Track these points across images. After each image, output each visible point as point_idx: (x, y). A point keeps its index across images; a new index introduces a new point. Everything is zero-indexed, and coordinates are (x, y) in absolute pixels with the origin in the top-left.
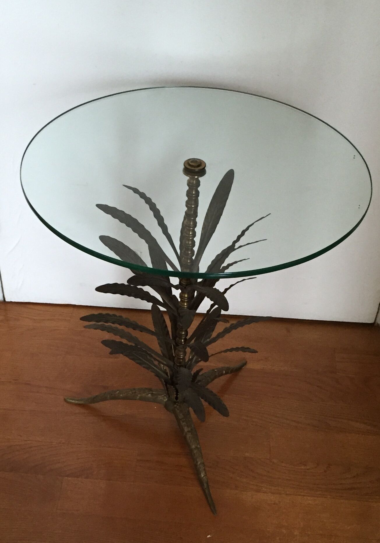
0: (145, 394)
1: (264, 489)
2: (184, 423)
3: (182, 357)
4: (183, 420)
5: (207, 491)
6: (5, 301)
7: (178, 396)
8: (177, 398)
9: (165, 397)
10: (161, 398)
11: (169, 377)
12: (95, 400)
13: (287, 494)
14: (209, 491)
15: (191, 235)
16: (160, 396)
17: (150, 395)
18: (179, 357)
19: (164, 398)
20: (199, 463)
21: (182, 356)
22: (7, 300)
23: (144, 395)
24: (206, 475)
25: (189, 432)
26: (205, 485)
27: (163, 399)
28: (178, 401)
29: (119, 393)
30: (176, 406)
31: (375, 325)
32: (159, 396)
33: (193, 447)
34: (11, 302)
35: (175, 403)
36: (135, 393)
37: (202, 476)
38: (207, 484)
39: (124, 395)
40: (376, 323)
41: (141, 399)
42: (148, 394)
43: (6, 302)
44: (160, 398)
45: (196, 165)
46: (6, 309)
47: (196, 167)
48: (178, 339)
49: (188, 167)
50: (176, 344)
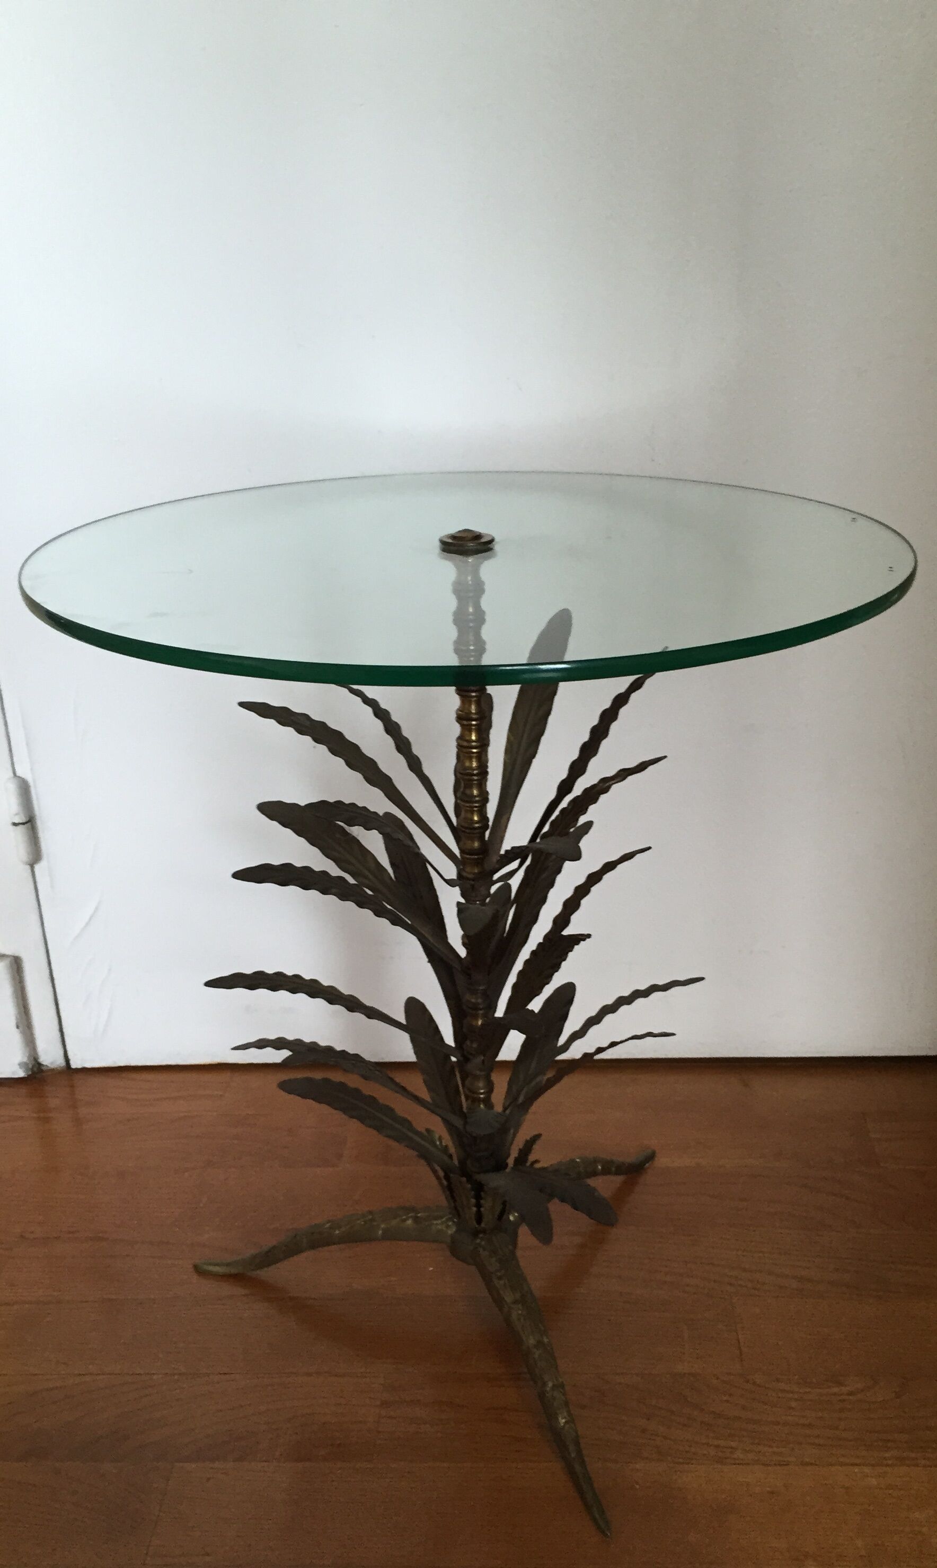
0: (398, 1219)
1: (739, 1454)
2: (502, 1282)
3: (482, 1094)
4: (499, 1274)
5: (578, 1468)
6: (70, 1067)
7: (482, 1209)
8: (479, 1218)
9: (450, 1223)
10: (439, 1227)
11: (456, 1162)
12: (269, 1258)
13: (804, 1464)
14: (583, 1463)
16: (439, 1222)
17: (410, 1222)
18: (476, 1096)
19: (448, 1227)
20: (550, 1384)
21: (482, 1091)
23: (394, 1222)
24: (571, 1420)
25: (515, 1302)
26: (572, 1448)
27: (444, 1229)
28: (483, 1225)
29: (330, 1228)
30: (478, 1241)
32: (435, 1222)
33: (532, 1341)
34: (84, 1070)
35: (476, 1234)
36: (372, 1220)
37: (562, 1421)
38: (577, 1443)
39: (343, 1229)
41: (389, 1236)
42: (404, 1221)
43: (73, 1069)
44: (438, 1225)
45: (470, 535)
46: (72, 1086)
47: (470, 540)
48: (468, 1043)
49: (450, 541)
50: (465, 1058)
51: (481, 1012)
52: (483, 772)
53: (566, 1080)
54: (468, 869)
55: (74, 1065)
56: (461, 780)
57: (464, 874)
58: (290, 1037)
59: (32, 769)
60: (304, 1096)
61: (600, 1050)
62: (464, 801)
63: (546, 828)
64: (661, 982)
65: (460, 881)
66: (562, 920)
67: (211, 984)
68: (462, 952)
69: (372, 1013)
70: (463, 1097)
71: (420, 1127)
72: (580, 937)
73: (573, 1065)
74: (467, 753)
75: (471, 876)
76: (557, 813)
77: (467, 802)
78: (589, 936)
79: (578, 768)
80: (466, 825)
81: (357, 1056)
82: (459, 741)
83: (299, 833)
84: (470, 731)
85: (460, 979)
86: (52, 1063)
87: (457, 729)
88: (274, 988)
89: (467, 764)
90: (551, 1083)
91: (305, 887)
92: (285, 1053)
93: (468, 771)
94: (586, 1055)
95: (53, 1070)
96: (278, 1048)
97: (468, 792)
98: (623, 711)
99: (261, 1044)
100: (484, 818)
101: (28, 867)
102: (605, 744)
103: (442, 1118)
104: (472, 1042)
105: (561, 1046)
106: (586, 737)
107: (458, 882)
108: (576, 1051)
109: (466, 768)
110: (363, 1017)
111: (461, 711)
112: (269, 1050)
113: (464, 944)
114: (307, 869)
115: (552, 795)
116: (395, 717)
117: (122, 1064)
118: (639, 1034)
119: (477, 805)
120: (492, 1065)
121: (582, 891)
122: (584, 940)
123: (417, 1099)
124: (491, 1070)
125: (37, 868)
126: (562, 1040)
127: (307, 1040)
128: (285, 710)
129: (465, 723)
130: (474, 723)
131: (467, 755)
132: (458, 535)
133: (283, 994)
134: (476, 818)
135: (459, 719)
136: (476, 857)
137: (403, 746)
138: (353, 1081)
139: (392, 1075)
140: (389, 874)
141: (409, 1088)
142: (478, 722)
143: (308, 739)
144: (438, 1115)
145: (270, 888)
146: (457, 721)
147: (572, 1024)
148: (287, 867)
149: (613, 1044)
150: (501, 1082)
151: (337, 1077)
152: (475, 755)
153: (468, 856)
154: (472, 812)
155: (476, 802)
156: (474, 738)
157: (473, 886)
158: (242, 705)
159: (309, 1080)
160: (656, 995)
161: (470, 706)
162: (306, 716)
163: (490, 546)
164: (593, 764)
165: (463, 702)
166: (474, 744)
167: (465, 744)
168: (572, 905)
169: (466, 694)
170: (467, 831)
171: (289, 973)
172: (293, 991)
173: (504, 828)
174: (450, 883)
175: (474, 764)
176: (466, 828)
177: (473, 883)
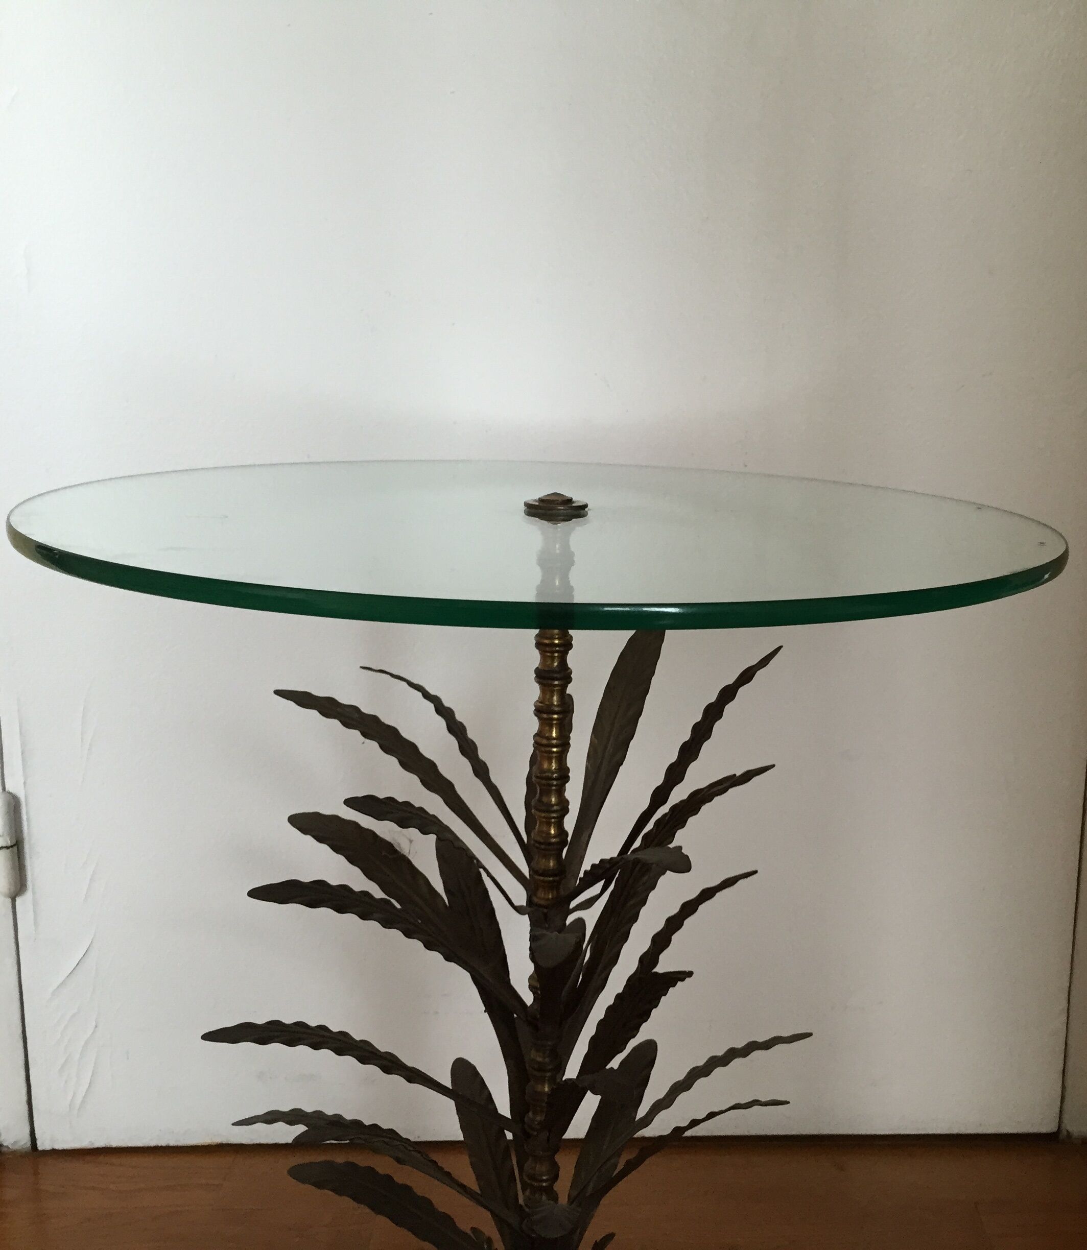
3: (543, 1181)
6: (36, 1147)
15: (554, 739)
18: (535, 1184)
21: (544, 1177)
22: (44, 1144)
31: (1062, 1136)
34: (54, 1152)
40: (1065, 1133)
43: (39, 1151)
45: (560, 499)
46: (36, 1173)
47: (560, 504)
48: (530, 1114)
49: (537, 504)
50: (523, 1136)
51: (548, 1074)
52: (564, 776)
53: (651, 1162)
54: (541, 894)
55: (40, 1147)
56: (537, 785)
57: (535, 900)
58: (309, 1109)
59: (25, 783)
60: (319, 1185)
61: (694, 1123)
62: (540, 811)
63: (637, 843)
64: (761, 1039)
65: (532, 909)
66: (649, 959)
67: (209, 1037)
68: (528, 998)
69: (415, 1076)
70: (519, 1186)
71: (465, 1226)
72: (679, 976)
73: (659, 1143)
74: (546, 752)
75: (542, 902)
76: (650, 826)
77: (544, 811)
78: (690, 974)
79: (675, 774)
80: (542, 841)
81: (392, 1131)
82: (538, 738)
83: (336, 849)
84: (551, 726)
85: (524, 1033)
86: (15, 1143)
87: (534, 725)
88: (291, 1043)
89: (546, 766)
90: (631, 1167)
91: (340, 910)
92: (301, 1129)
93: (547, 774)
94: (678, 1131)
95: (14, 1153)
96: (291, 1123)
97: (545, 799)
98: (729, 709)
99: (271, 1117)
100: (562, 832)
101: (9, 901)
102: (706, 747)
103: (494, 1215)
104: (535, 1113)
105: (642, 1119)
106: (687, 736)
107: (529, 909)
108: (661, 1126)
109: (543, 771)
110: (402, 1080)
111: (540, 702)
112: (280, 1126)
113: (531, 987)
114: (344, 888)
115: (645, 804)
116: (459, 717)
117: (100, 1143)
118: (743, 1102)
119: (554, 815)
120: (556, 1142)
121: (674, 924)
122: (683, 980)
123: (463, 1189)
124: (556, 1151)
125: (19, 901)
126: (642, 1112)
127: (329, 1111)
128: (331, 701)
129: (545, 716)
130: (555, 716)
131: (545, 755)
132: (546, 499)
133: (303, 1050)
134: (553, 832)
135: (538, 712)
136: (551, 879)
137: (468, 749)
138: (384, 1165)
139: (434, 1156)
140: (444, 901)
141: (455, 1174)
142: (561, 716)
143: (356, 734)
144: (486, 1207)
145: (295, 909)
146: (536, 715)
147: (654, 1092)
148: (320, 885)
149: (711, 1115)
150: (567, 1164)
151: (362, 1160)
152: (554, 755)
153: (542, 878)
154: (549, 824)
155: (554, 812)
156: (554, 735)
157: (545, 915)
158: (278, 693)
159: (330, 1164)
160: (757, 1054)
161: (552, 696)
162: (356, 709)
163: (582, 512)
164: (693, 769)
165: (543, 691)
166: (554, 742)
167: (545, 742)
168: (661, 941)
169: (550, 682)
170: (543, 847)
171: (313, 1023)
172: (316, 1046)
173: (584, 846)
174: (519, 910)
175: (554, 766)
176: (540, 843)
177: (545, 910)
